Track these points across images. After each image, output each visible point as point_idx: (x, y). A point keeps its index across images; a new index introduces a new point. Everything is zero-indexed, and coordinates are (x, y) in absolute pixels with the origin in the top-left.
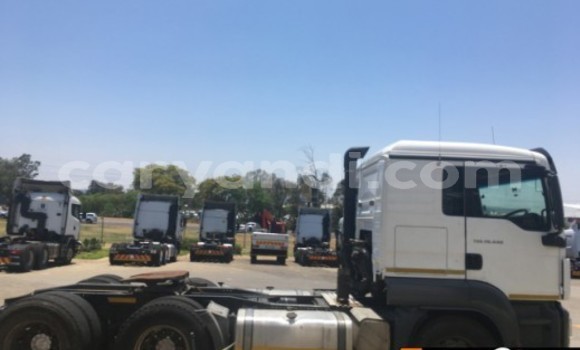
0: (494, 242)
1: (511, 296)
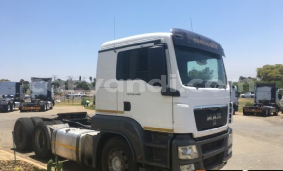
0: (136, 94)
1: (145, 127)
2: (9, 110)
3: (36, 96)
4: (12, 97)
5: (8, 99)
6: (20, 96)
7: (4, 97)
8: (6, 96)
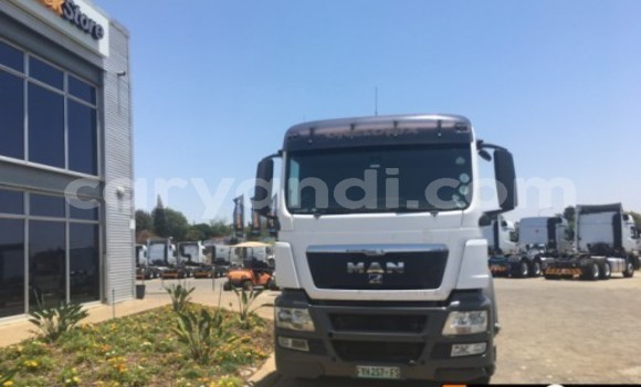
2: (526, 273)
3: (589, 245)
4: (542, 248)
5: (536, 252)
6: (558, 246)
7: (528, 247)
8: (531, 245)
